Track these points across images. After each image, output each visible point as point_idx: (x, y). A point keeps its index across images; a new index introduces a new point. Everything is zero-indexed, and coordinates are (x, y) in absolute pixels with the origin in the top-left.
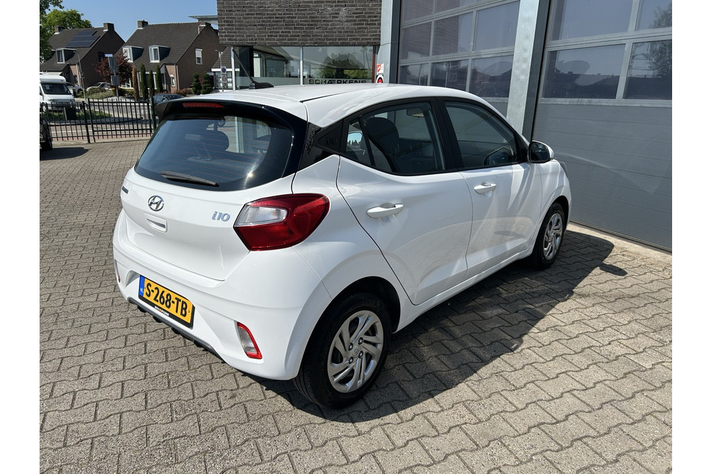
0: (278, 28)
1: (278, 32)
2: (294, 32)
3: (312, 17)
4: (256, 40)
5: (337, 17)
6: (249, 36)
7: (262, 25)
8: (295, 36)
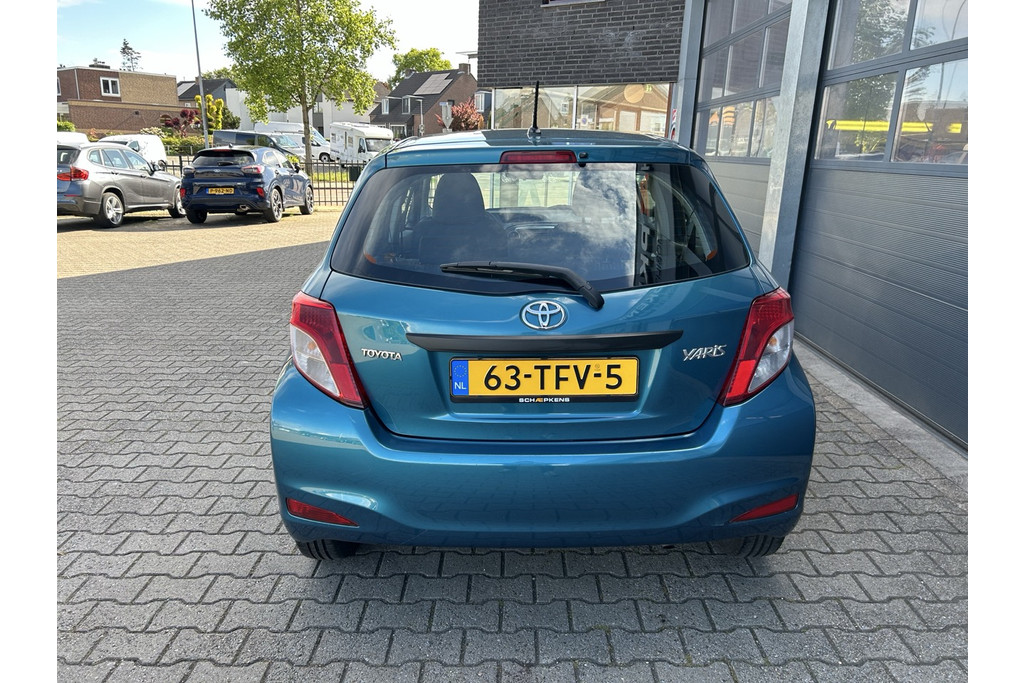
0: (547, 64)
1: (546, 69)
2: (566, 67)
3: (591, 47)
4: (519, 79)
5: (621, 45)
6: (513, 75)
7: (528, 60)
8: (566, 72)
